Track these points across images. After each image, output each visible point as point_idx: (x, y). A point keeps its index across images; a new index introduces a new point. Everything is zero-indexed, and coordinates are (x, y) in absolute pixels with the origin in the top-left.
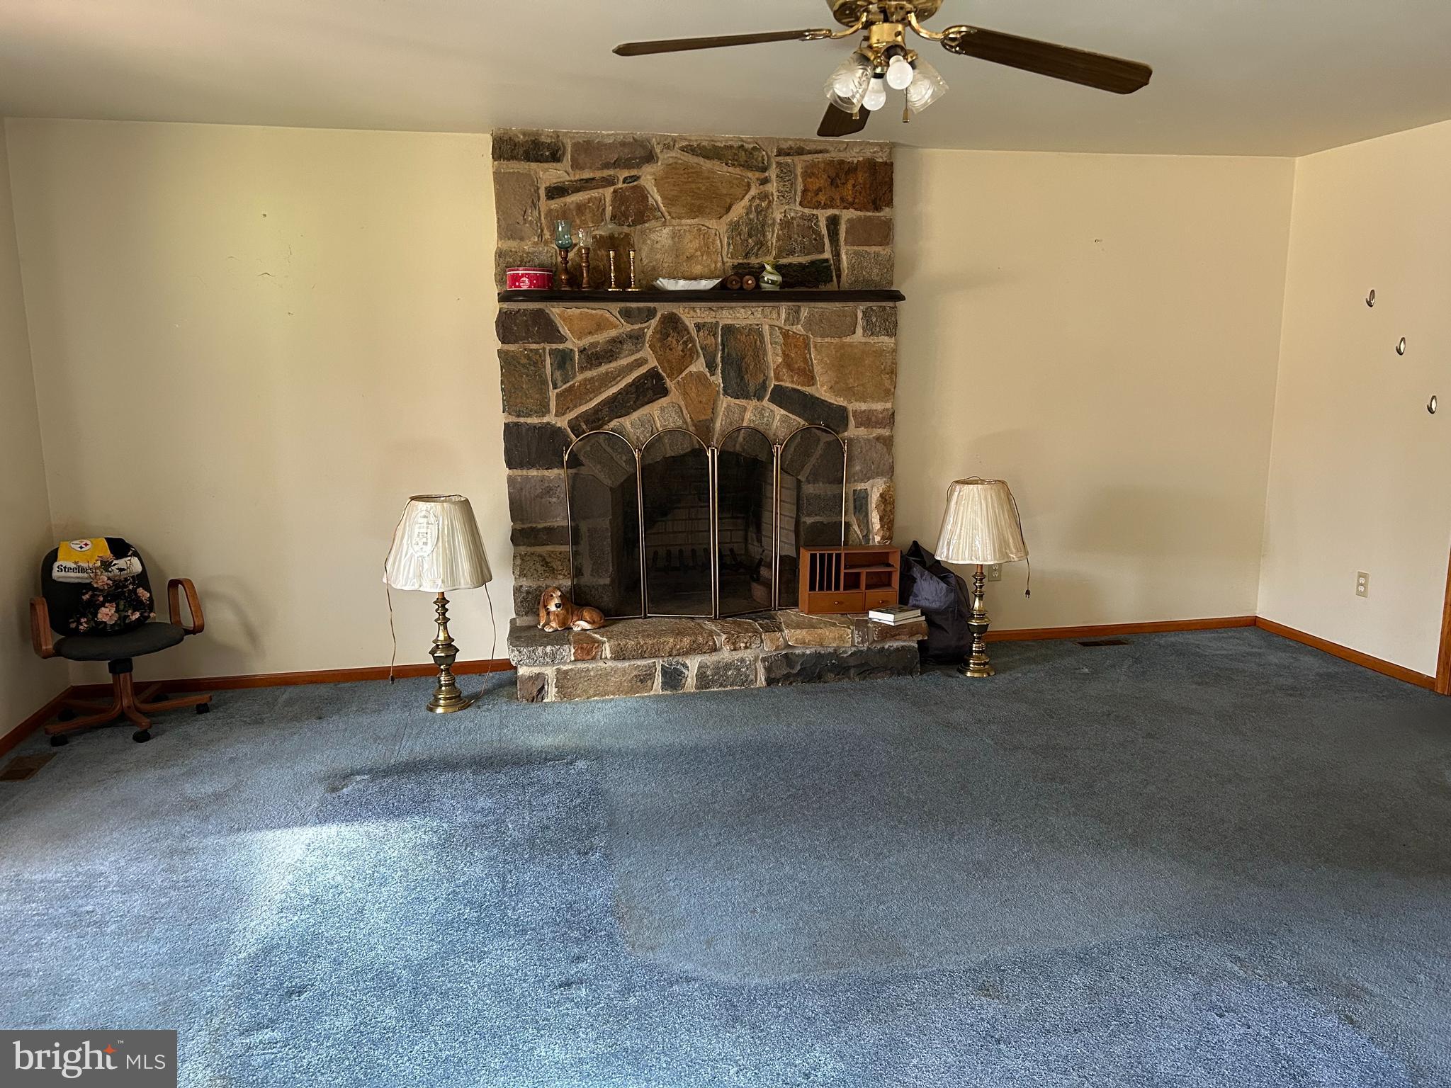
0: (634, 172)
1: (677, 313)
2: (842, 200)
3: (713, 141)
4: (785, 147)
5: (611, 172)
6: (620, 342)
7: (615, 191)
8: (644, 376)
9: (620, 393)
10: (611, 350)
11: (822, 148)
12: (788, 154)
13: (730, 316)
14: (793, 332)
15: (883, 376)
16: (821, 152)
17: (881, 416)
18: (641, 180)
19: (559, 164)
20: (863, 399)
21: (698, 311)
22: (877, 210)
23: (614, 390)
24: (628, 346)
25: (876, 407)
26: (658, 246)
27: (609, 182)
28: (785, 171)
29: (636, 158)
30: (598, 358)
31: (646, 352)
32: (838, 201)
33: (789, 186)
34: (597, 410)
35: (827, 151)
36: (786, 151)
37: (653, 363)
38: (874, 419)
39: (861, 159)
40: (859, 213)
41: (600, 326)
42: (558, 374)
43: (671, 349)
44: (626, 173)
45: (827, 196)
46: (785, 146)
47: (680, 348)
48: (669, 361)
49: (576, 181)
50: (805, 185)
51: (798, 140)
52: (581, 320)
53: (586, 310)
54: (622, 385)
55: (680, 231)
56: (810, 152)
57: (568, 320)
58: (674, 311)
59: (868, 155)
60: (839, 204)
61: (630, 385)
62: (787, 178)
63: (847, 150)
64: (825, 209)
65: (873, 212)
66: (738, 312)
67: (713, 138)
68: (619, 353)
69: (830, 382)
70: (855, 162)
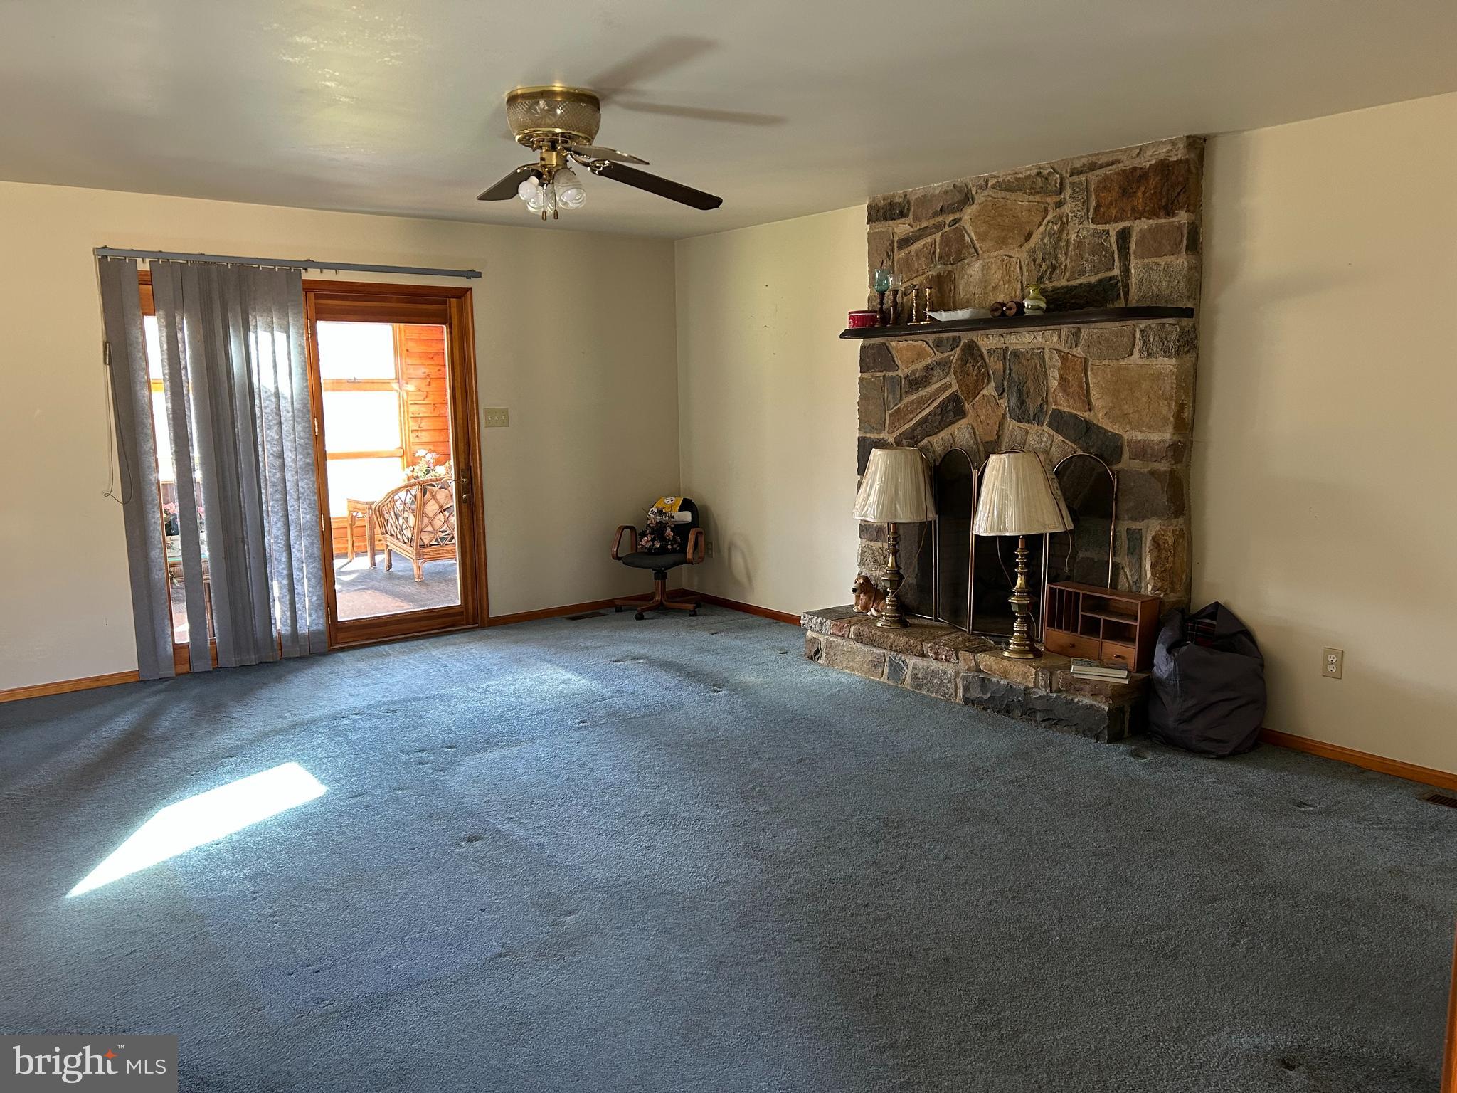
0: (957, 215)
1: (976, 340)
2: (1134, 210)
3: (1016, 173)
4: (1078, 166)
5: (940, 219)
6: (932, 369)
7: (942, 235)
8: (948, 399)
9: (930, 414)
10: (925, 376)
11: (1114, 158)
12: (1081, 173)
13: (1017, 342)
14: (1073, 355)
15: (1160, 402)
16: (1113, 163)
17: (1156, 447)
18: (962, 221)
19: (906, 219)
20: (1138, 427)
21: (991, 338)
22: (1169, 215)
23: (927, 412)
24: (937, 372)
25: (1154, 437)
26: (971, 280)
27: (938, 228)
28: (1077, 190)
29: (955, 203)
30: (916, 384)
31: (951, 379)
32: (1129, 212)
33: (1080, 205)
34: (913, 429)
35: (1119, 161)
36: (1079, 169)
37: (955, 387)
38: (1149, 451)
39: (1154, 162)
40: (1151, 222)
41: (920, 355)
42: (891, 396)
43: (968, 375)
44: (951, 218)
45: (1117, 209)
46: (1078, 164)
47: (975, 373)
48: (966, 385)
49: (916, 231)
50: (1098, 201)
51: (1090, 155)
52: (907, 350)
53: (911, 342)
54: (932, 407)
55: (988, 263)
56: (1101, 166)
57: (899, 350)
58: (974, 339)
59: (1162, 157)
60: (1129, 215)
61: (937, 407)
62: (1080, 197)
63: (1141, 155)
64: (1116, 222)
65: (1165, 218)
66: (1025, 337)
67: (1017, 170)
68: (931, 379)
69: (1105, 407)
70: (1148, 166)
